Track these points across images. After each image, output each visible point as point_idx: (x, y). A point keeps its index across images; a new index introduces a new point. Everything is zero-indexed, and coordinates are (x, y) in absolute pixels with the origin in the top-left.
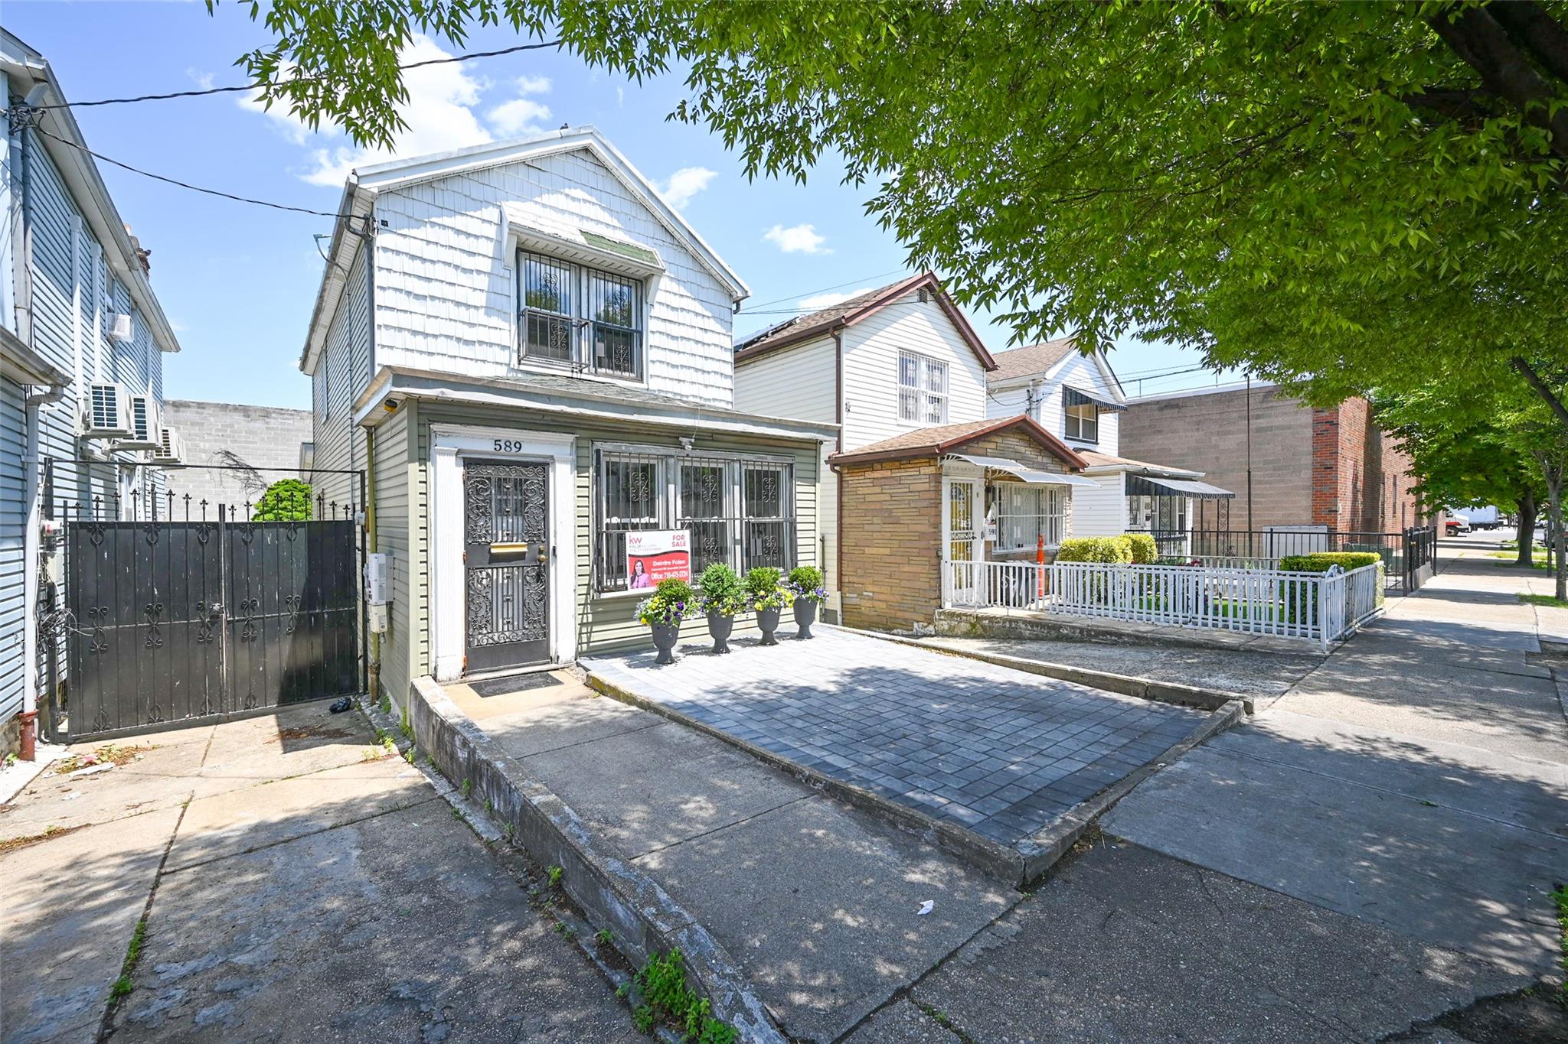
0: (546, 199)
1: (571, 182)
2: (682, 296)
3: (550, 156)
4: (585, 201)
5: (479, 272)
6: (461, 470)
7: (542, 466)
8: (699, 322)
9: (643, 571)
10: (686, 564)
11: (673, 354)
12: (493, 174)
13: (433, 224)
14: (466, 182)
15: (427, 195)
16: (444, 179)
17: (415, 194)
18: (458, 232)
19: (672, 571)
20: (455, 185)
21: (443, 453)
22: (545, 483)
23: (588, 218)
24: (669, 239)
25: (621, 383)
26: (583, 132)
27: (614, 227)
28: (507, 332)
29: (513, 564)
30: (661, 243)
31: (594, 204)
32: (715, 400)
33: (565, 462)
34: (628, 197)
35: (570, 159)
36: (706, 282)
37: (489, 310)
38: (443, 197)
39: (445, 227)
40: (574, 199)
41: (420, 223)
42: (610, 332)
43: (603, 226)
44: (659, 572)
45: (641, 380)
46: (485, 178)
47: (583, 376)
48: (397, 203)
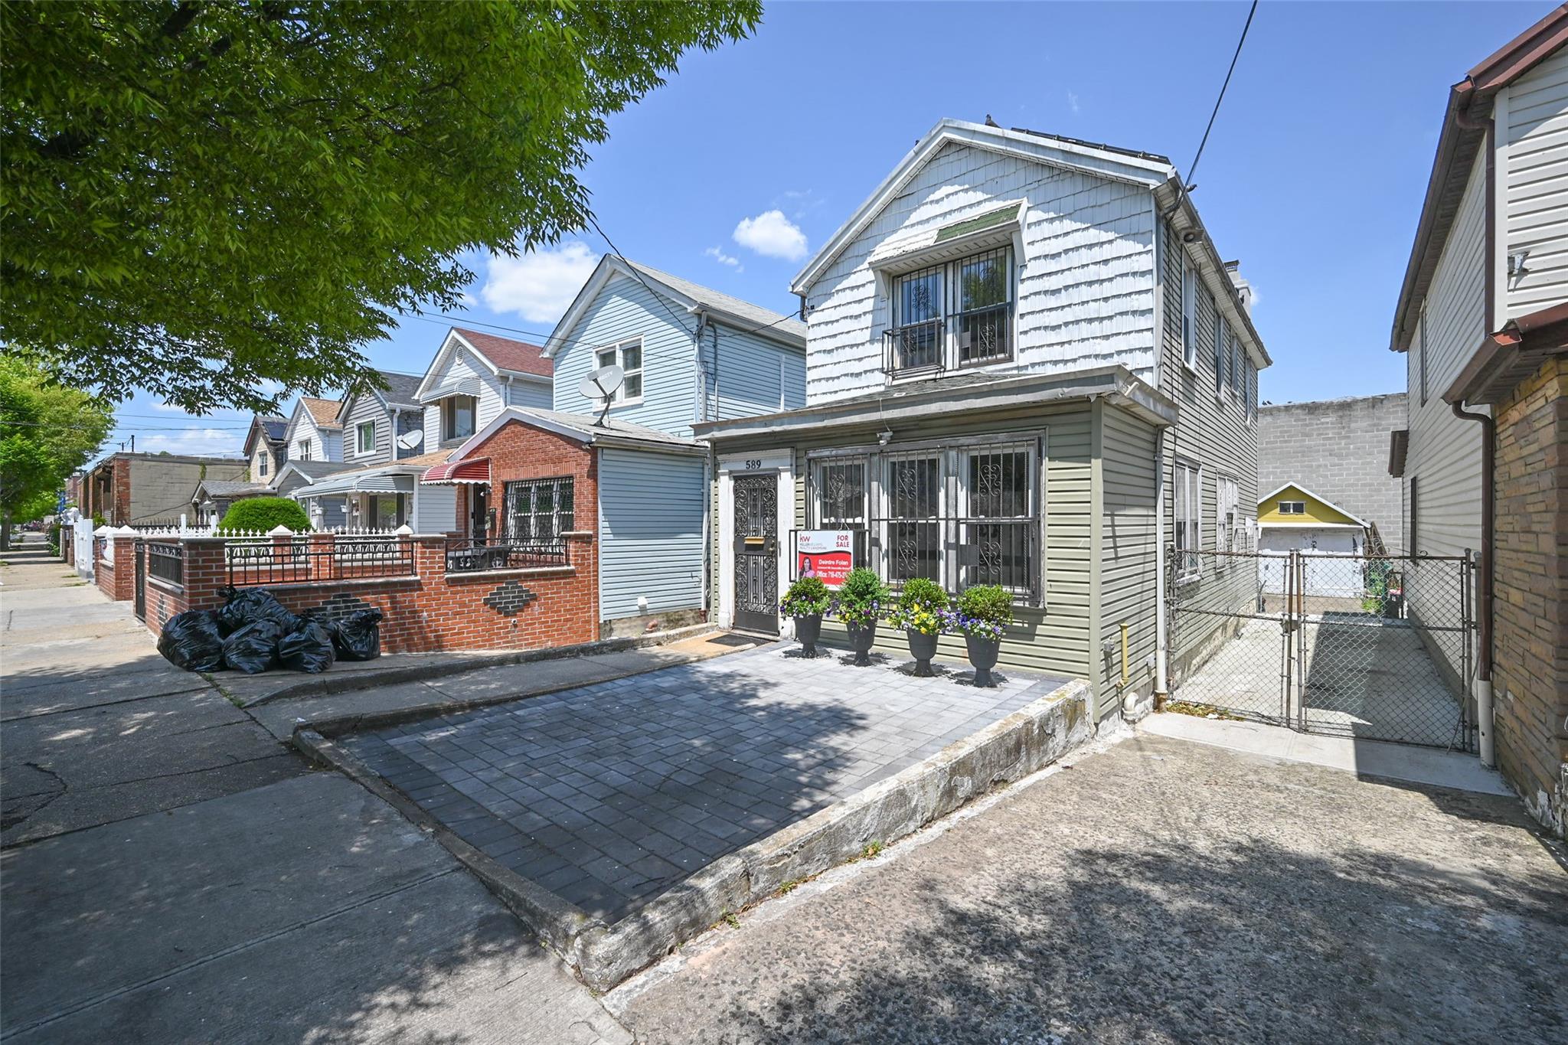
0: (915, 217)
1: (936, 186)
2: (1067, 234)
3: (915, 178)
4: (948, 196)
5: (865, 313)
6: (732, 483)
7: (773, 477)
8: (1098, 254)
9: (810, 568)
11: (1054, 313)
12: (874, 226)
13: (838, 291)
14: (856, 245)
15: (833, 273)
16: (842, 253)
17: (828, 276)
18: (852, 288)
20: (849, 254)
21: (724, 474)
22: (775, 489)
23: (950, 212)
24: (1046, 173)
25: (991, 369)
26: (933, 133)
27: (979, 203)
29: (757, 553)
30: (1036, 185)
31: (956, 193)
33: (786, 471)
34: (995, 159)
35: (934, 164)
36: (1104, 195)
37: (872, 341)
38: (841, 269)
39: (844, 290)
40: (937, 201)
41: (829, 295)
42: (974, 318)
43: (968, 209)
45: (1011, 359)
46: (869, 234)
47: (946, 374)
48: (818, 290)
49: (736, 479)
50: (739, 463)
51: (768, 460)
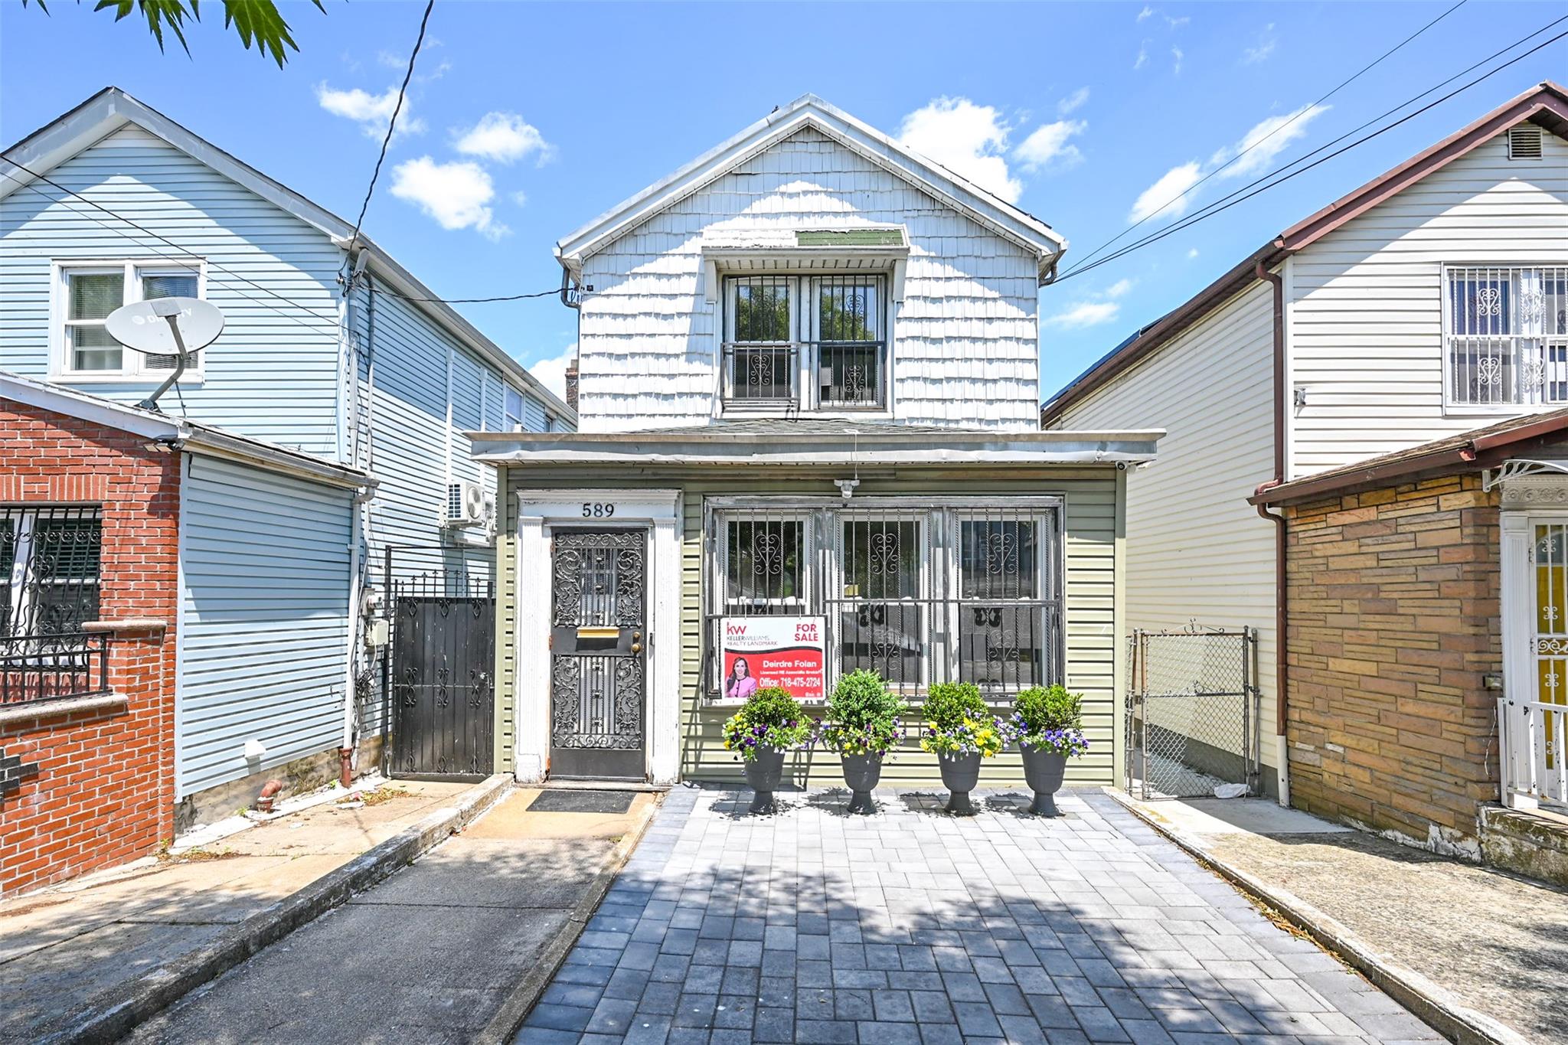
0: (758, 207)
1: (788, 176)
2: (948, 279)
3: (761, 155)
4: (805, 193)
5: (680, 315)
6: (549, 541)
7: (640, 532)
8: (979, 309)
9: (747, 674)
10: (819, 667)
11: (934, 364)
12: (697, 200)
13: (635, 275)
14: (667, 218)
15: (629, 247)
16: (646, 222)
17: (618, 249)
18: (659, 276)
19: (793, 677)
20: (657, 226)
21: (530, 523)
22: (644, 551)
23: (809, 214)
24: (927, 205)
25: (860, 416)
26: (796, 107)
27: (846, 214)
28: (708, 377)
29: (603, 652)
30: (915, 214)
31: (817, 192)
32: (1004, 420)
33: (667, 525)
34: (867, 168)
35: (787, 147)
36: (990, 248)
37: (690, 355)
38: (644, 244)
39: (646, 275)
40: (791, 195)
41: (623, 277)
42: (838, 351)
43: (831, 217)
44: (773, 677)
45: (884, 408)
46: (688, 208)
47: (801, 415)
48: (601, 264)
49: (558, 533)
50: (569, 507)
51: (628, 507)
